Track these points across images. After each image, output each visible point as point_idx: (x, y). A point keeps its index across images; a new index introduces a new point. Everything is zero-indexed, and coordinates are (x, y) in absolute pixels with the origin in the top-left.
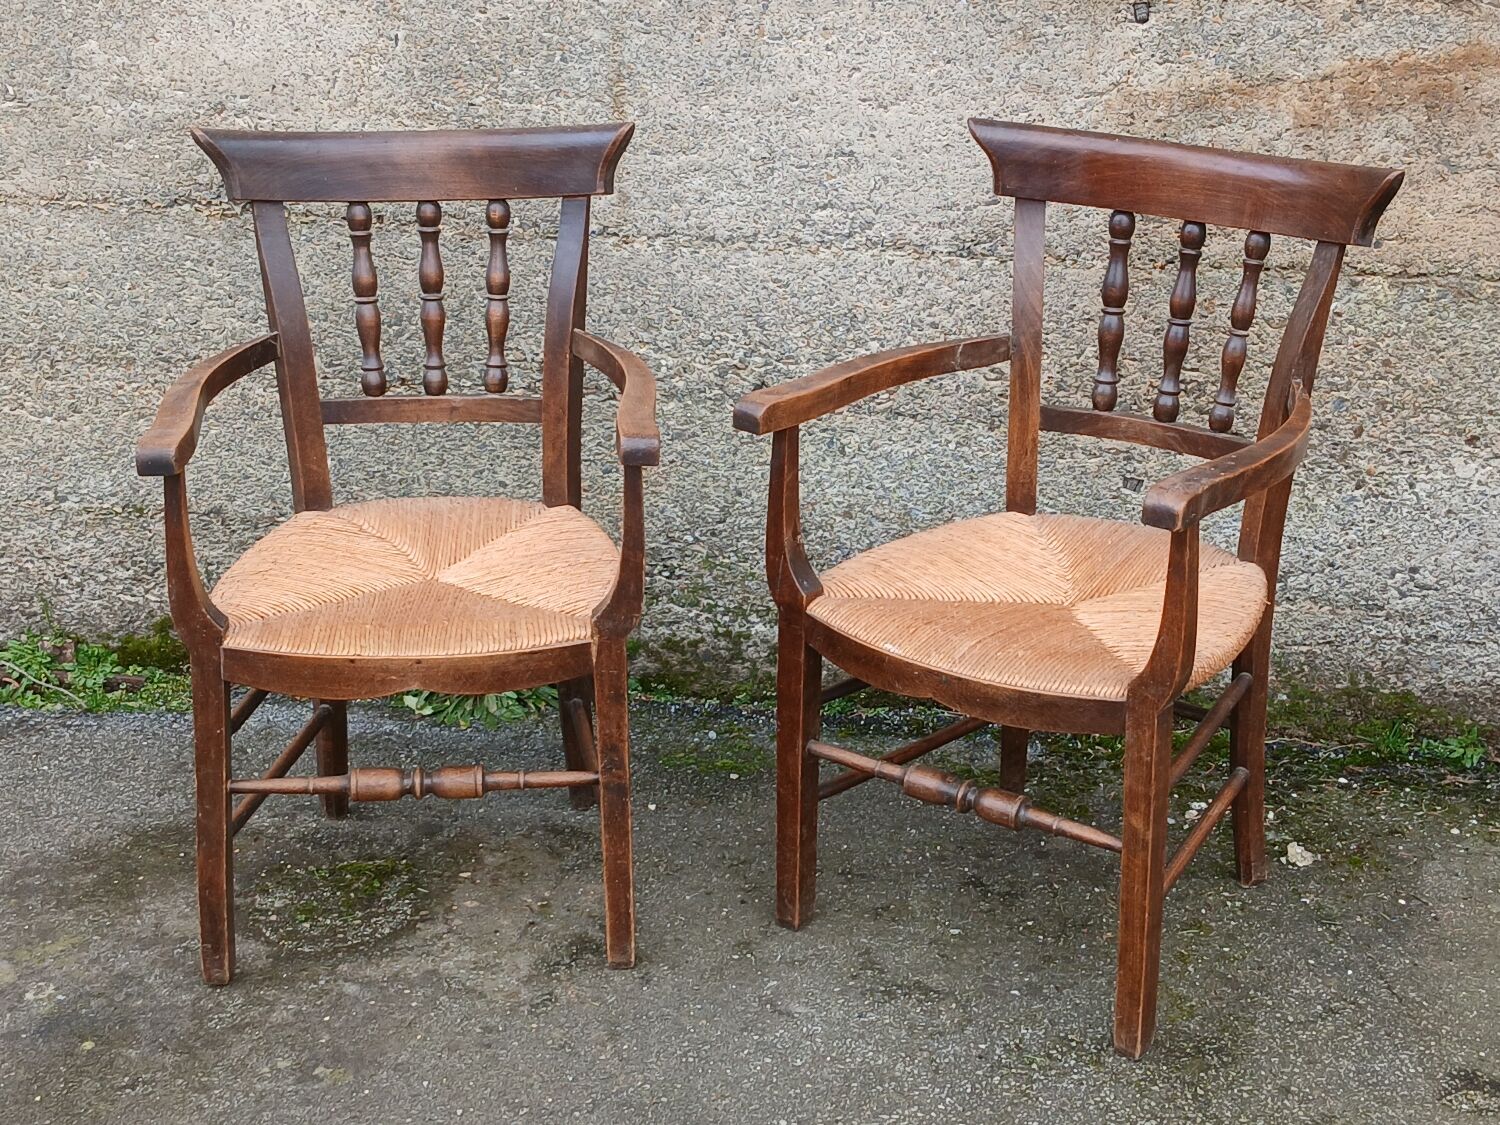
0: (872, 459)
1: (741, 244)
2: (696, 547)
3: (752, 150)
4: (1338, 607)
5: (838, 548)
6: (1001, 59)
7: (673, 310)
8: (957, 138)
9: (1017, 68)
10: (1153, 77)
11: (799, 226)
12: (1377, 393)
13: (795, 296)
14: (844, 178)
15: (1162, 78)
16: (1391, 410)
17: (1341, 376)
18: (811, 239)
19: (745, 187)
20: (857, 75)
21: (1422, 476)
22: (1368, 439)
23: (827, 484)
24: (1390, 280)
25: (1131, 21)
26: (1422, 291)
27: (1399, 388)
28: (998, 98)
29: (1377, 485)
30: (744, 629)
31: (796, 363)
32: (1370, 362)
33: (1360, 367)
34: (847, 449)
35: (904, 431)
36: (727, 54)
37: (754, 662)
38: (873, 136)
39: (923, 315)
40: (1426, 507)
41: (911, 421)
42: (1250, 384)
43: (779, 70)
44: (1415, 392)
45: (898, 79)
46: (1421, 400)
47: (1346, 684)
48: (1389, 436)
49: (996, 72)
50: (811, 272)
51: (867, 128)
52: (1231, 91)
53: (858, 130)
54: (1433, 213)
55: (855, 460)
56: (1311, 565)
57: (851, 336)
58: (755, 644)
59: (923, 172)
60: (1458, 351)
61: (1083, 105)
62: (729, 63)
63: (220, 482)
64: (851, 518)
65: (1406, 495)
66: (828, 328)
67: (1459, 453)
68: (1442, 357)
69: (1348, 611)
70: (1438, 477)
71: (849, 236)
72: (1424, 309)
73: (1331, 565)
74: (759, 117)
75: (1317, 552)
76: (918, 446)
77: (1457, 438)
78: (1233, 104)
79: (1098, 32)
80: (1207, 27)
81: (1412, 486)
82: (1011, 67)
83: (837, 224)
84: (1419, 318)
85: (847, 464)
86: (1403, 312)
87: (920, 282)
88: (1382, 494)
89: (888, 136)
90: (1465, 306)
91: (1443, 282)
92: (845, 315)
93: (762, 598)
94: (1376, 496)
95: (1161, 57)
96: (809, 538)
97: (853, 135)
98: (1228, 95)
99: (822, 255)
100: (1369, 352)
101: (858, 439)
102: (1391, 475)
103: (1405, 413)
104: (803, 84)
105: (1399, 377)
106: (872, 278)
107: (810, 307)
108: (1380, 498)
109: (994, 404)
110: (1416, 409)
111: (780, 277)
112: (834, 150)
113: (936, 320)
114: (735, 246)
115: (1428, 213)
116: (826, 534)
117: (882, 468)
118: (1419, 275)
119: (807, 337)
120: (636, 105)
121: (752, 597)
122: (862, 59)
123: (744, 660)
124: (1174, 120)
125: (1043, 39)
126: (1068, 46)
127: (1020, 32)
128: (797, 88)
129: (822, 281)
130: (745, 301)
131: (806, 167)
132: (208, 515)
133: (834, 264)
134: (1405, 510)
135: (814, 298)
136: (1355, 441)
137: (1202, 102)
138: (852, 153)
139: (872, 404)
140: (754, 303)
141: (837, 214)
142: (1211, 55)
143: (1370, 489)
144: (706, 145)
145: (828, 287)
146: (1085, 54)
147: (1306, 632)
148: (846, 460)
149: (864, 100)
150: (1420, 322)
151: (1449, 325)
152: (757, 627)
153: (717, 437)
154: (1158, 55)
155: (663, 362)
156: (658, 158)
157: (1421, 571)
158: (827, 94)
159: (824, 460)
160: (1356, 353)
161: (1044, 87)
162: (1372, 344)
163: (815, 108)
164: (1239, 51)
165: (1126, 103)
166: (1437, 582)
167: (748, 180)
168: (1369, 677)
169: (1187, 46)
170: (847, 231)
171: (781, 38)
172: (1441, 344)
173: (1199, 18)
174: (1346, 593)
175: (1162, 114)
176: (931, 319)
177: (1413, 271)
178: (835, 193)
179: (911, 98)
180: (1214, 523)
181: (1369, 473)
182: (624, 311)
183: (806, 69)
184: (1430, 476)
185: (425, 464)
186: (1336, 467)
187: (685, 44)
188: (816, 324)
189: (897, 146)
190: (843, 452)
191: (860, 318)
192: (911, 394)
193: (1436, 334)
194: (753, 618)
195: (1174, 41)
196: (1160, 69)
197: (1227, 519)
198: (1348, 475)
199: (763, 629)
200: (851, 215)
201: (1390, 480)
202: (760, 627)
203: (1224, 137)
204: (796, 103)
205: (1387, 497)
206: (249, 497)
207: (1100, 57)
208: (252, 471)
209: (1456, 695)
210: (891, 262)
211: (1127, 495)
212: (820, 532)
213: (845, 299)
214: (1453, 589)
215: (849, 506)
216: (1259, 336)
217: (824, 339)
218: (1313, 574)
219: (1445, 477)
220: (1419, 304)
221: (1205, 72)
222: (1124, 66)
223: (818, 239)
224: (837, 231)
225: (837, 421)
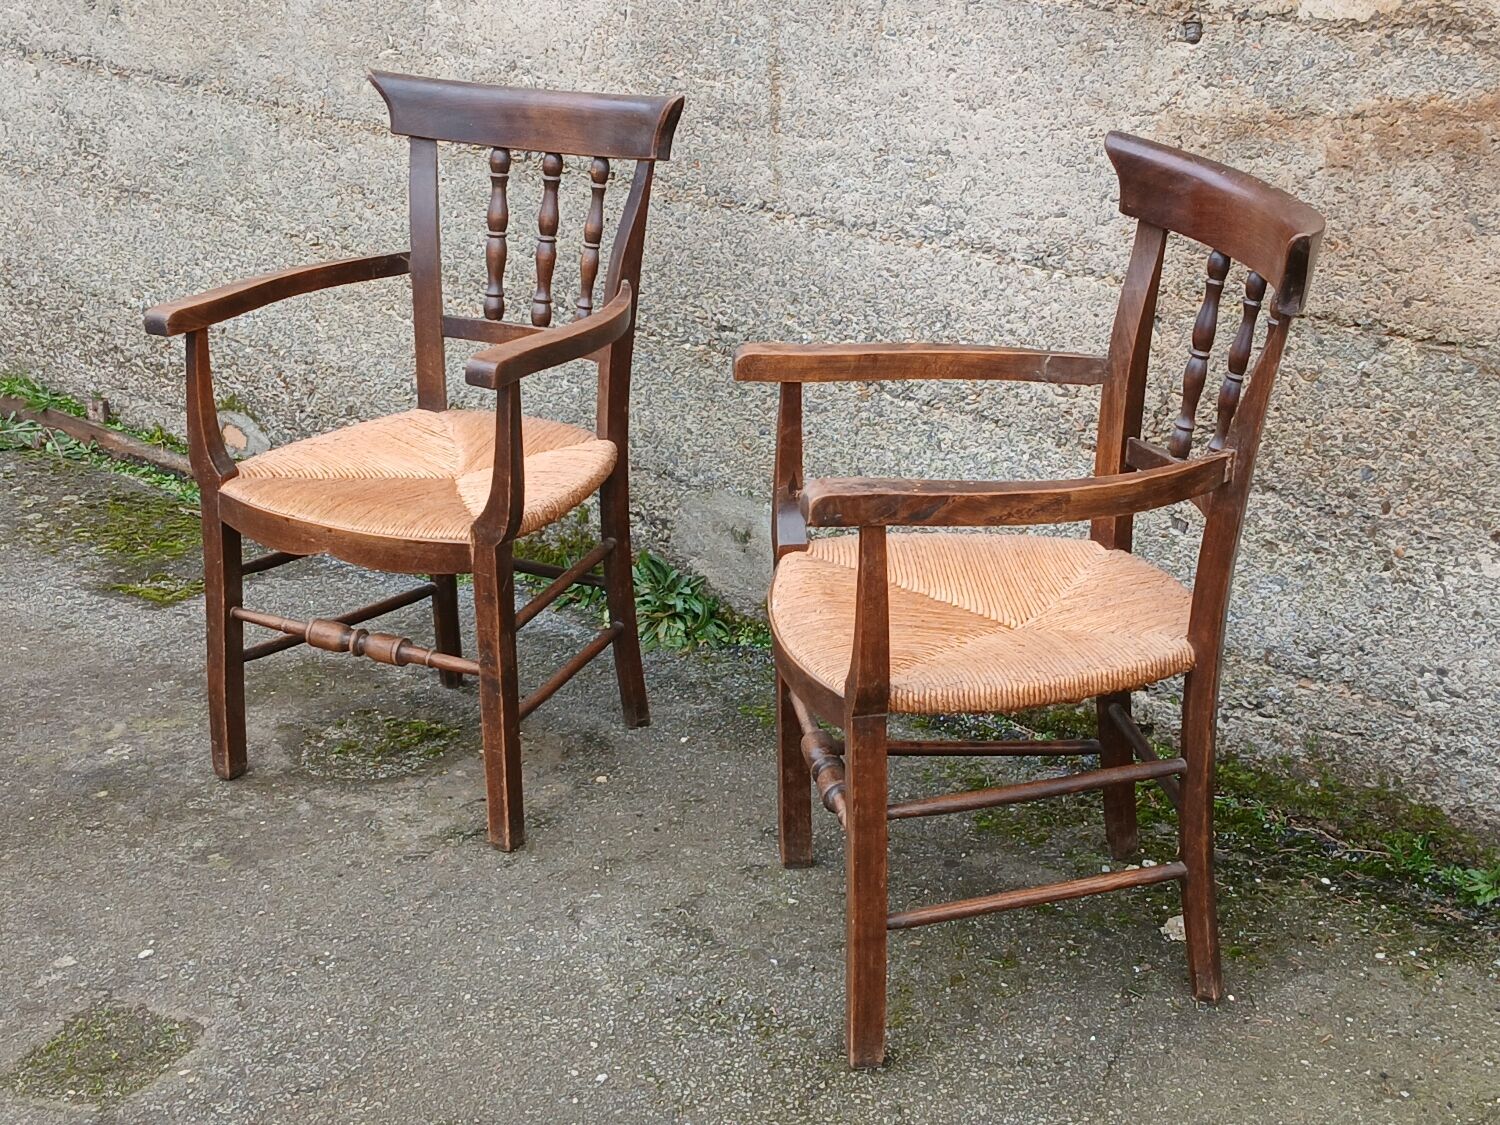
0: (962, 458)
1: (863, 231)
3: (872, 140)
4: (1369, 698)
6: (1069, 71)
7: (812, 287)
8: (1031, 146)
9: (1082, 80)
10: (1199, 100)
11: (907, 220)
12: (1403, 468)
13: (903, 287)
14: (941, 177)
15: (1207, 102)
16: (1417, 489)
17: (1369, 443)
18: (916, 233)
19: (866, 176)
20: (953, 75)
21: (1450, 568)
22: (1395, 517)
24: (1419, 344)
25: (1180, 40)
26: (1447, 361)
27: (1425, 466)
28: (1066, 110)
29: (1404, 569)
32: (1395, 432)
33: (1387, 435)
34: (942, 445)
35: (987, 434)
36: (854, 46)
38: (964, 137)
39: (1004, 320)
40: (1453, 603)
41: (993, 426)
42: (1284, 438)
43: (893, 66)
44: (1440, 472)
45: (985, 83)
46: (1446, 482)
47: (1375, 784)
48: (1416, 517)
49: (1065, 83)
50: (916, 265)
51: (960, 129)
52: (1267, 121)
53: (953, 129)
54: (1461, 276)
55: (949, 456)
56: (1342, 644)
59: (1004, 177)
60: (1483, 434)
61: (1138, 123)
62: (856, 55)
65: (1433, 587)
67: (1485, 549)
68: (1467, 438)
69: (1379, 704)
70: (1464, 572)
71: (947, 234)
72: (1449, 380)
73: (1361, 649)
74: (878, 109)
75: (1346, 632)
76: (999, 451)
77: (1483, 532)
78: (1271, 135)
79: (1152, 49)
80: (1247, 52)
81: (1439, 577)
82: (1077, 79)
83: (936, 221)
84: (1444, 391)
85: (942, 460)
86: (1428, 382)
87: (1001, 287)
88: (1410, 581)
89: (977, 139)
90: (1490, 384)
91: (1469, 353)
92: (942, 311)
94: (1404, 582)
95: (1206, 80)
97: (949, 133)
98: (1267, 126)
99: (924, 250)
100: (1396, 420)
101: (951, 437)
102: (1419, 562)
103: (1430, 494)
104: (911, 80)
105: (1424, 453)
106: (963, 278)
107: (914, 300)
108: (1408, 584)
109: (1061, 420)
110: (1441, 492)
111: (892, 267)
112: (935, 148)
113: (1014, 327)
114: (859, 232)
115: (1456, 276)
117: (970, 470)
118: (1448, 343)
120: (787, 89)
122: (957, 60)
124: (1217, 147)
125: (1104, 52)
126: (1126, 61)
127: (1085, 44)
128: (906, 85)
129: (924, 276)
130: (865, 287)
131: (913, 161)
133: (933, 260)
134: (1433, 603)
135: (918, 291)
136: (1383, 517)
137: (1242, 130)
138: (948, 153)
139: (961, 403)
140: (872, 290)
141: (936, 211)
142: (1251, 82)
143: (1398, 573)
144: (838, 133)
145: (929, 282)
146: (1140, 71)
147: (1337, 718)
148: (942, 455)
149: (958, 101)
150: (1445, 395)
151: (1473, 403)
153: (843, 415)
154: (1203, 77)
155: (805, 336)
156: (802, 140)
157: (1450, 674)
158: (930, 92)
159: (925, 452)
160: (1383, 420)
161: (1105, 103)
162: (1399, 412)
163: (920, 105)
164: (1277, 79)
165: (1174, 126)
166: (1466, 691)
167: (869, 170)
168: (1397, 781)
169: (1229, 71)
170: (944, 229)
171: (894, 35)
172: (1466, 422)
173: (1242, 42)
174: (1377, 684)
175: (1206, 139)
176: (1008, 326)
177: (1442, 337)
178: (935, 190)
179: (996, 102)
180: (1252, 581)
181: (1396, 554)
182: (777, 283)
183: (913, 66)
184: (1457, 569)
186: (1366, 543)
187: (824, 35)
188: (919, 317)
189: (984, 150)
190: (939, 447)
191: (953, 316)
192: (993, 399)
193: (1461, 411)
195: (1218, 64)
196: (1205, 93)
197: (1264, 579)
198: (1378, 552)
200: (948, 213)
201: (1418, 566)
203: (1262, 170)
204: (906, 99)
205: (1415, 585)
207: (1152, 75)
209: (1486, 823)
210: (978, 264)
211: (1176, 536)
213: (942, 297)
214: (1481, 702)
216: (1292, 388)
218: (1344, 656)
219: (1473, 573)
220: (1444, 375)
221: (1245, 100)
222: (1174, 87)
223: (922, 233)
224: (937, 228)
225: (935, 416)
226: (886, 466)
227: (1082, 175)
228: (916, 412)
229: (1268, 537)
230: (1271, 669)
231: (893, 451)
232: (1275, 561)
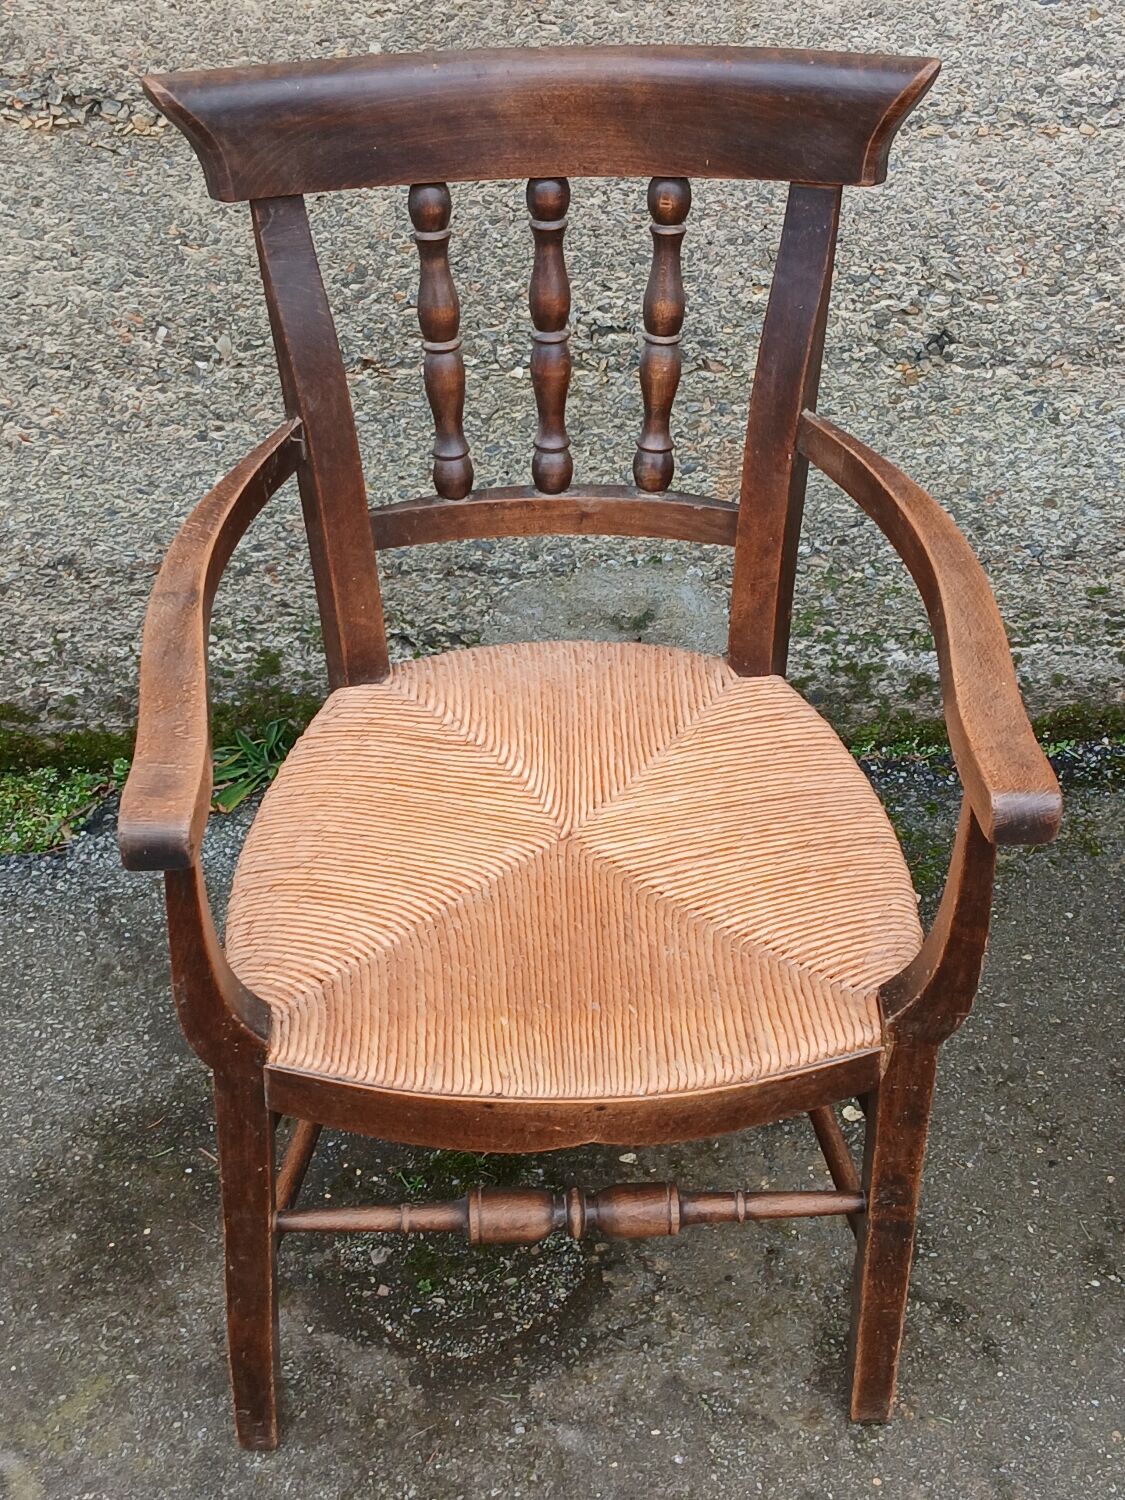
0: (1097, 426)
1: (935, 128)
2: (815, 560)
5: (1027, 547)
11: (1032, 95)
13: (1012, 202)
18: (1049, 114)
19: (950, 38)
23: (1024, 465)
30: (875, 660)
31: (1001, 301)
34: (1062, 417)
37: (885, 699)
50: (1043, 166)
55: (1073, 429)
57: (1093, 256)
58: (890, 677)
63: (72, 521)
64: (1054, 507)
66: (1057, 247)
83: (1095, 90)
85: (1057, 437)
92: (1089, 226)
93: (907, 619)
96: (986, 537)
99: (1063, 139)
101: (1081, 402)
107: (1034, 218)
111: (991, 176)
114: (924, 132)
116: (1013, 531)
119: (1022, 262)
121: (891, 618)
123: (872, 697)
129: (1059, 178)
130: (929, 215)
131: (1057, 2)
132: (54, 567)
133: (1082, 152)
135: (1043, 204)
139: (1110, 352)
140: (945, 218)
141: (1097, 73)
145: (1068, 185)
152: (895, 655)
153: (863, 413)
159: (1025, 432)
167: (957, 26)
170: (1110, 99)
178: (1100, 41)
182: (731, 241)
185: (402, 478)
188: (1040, 243)
190: (1055, 420)
191: (1112, 228)
194: (891, 644)
199: (903, 657)
202: (900, 656)
206: (121, 539)
208: (122, 504)
212: (1005, 528)
213: (1092, 203)
215: (1054, 492)
217: (1049, 263)
223: (1061, 113)
224: (1094, 100)
225: (1053, 379)
228: (1015, 379)
231: (960, 445)
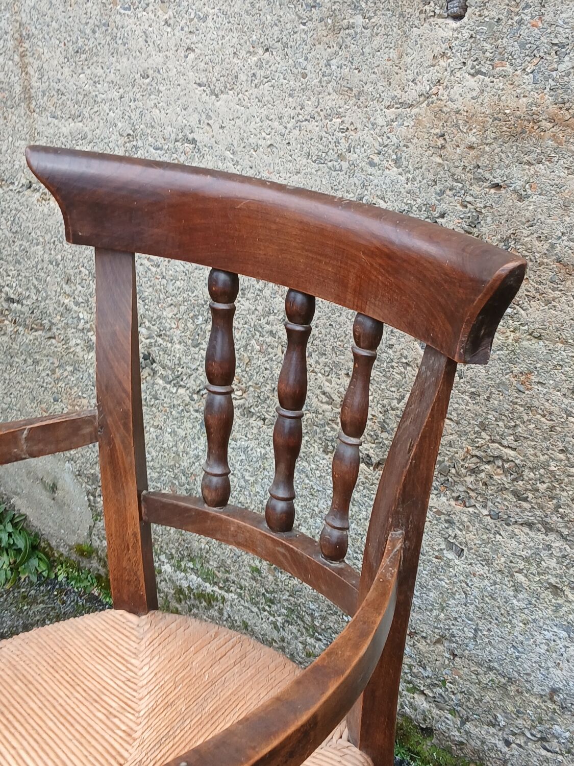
3: (120, 125)
6: (313, 53)
7: (83, 269)
8: (278, 138)
9: (328, 65)
10: (465, 91)
13: (164, 277)
15: (474, 94)
20: (192, 56)
25: (440, 16)
28: (313, 99)
31: (171, 342)
36: (91, 21)
38: (208, 124)
39: (263, 321)
41: (260, 423)
43: (132, 43)
45: (225, 65)
49: (309, 67)
51: (204, 116)
52: (551, 120)
53: (196, 116)
58: (166, 580)
61: (393, 117)
62: (94, 32)
66: (191, 315)
74: (121, 91)
78: (554, 137)
79: (406, 28)
80: (524, 31)
82: (323, 63)
89: (222, 127)
95: (473, 67)
97: (193, 119)
98: (549, 125)
104: (150, 61)
107: (176, 291)
109: (327, 428)
113: (274, 329)
119: (176, 319)
120: (35, 67)
122: (194, 38)
124: (487, 149)
125: (352, 31)
126: (377, 41)
127: (330, 21)
128: (146, 65)
131: (160, 149)
135: (178, 283)
137: (519, 130)
138: (194, 141)
142: (528, 70)
144: (87, 115)
146: (394, 54)
149: (200, 85)
152: (166, 566)
154: (469, 63)
155: (81, 316)
156: (56, 121)
158: (170, 74)
161: (355, 91)
163: (162, 88)
164: (562, 67)
165: (436, 122)
169: (501, 55)
171: (129, 9)
173: (516, 18)
175: (474, 139)
176: (268, 327)
179: (238, 87)
180: (534, 621)
182: (51, 262)
183: (151, 44)
187: (62, 8)
188: (182, 308)
195: (488, 47)
196: (472, 82)
197: (548, 622)
203: (543, 179)
204: (148, 81)
207: (408, 60)
211: (450, 560)
221: (521, 92)
222: (434, 74)
226: (165, 446)
227: (334, 173)
228: (188, 399)
229: (553, 580)
230: (557, 708)
232: (560, 606)
